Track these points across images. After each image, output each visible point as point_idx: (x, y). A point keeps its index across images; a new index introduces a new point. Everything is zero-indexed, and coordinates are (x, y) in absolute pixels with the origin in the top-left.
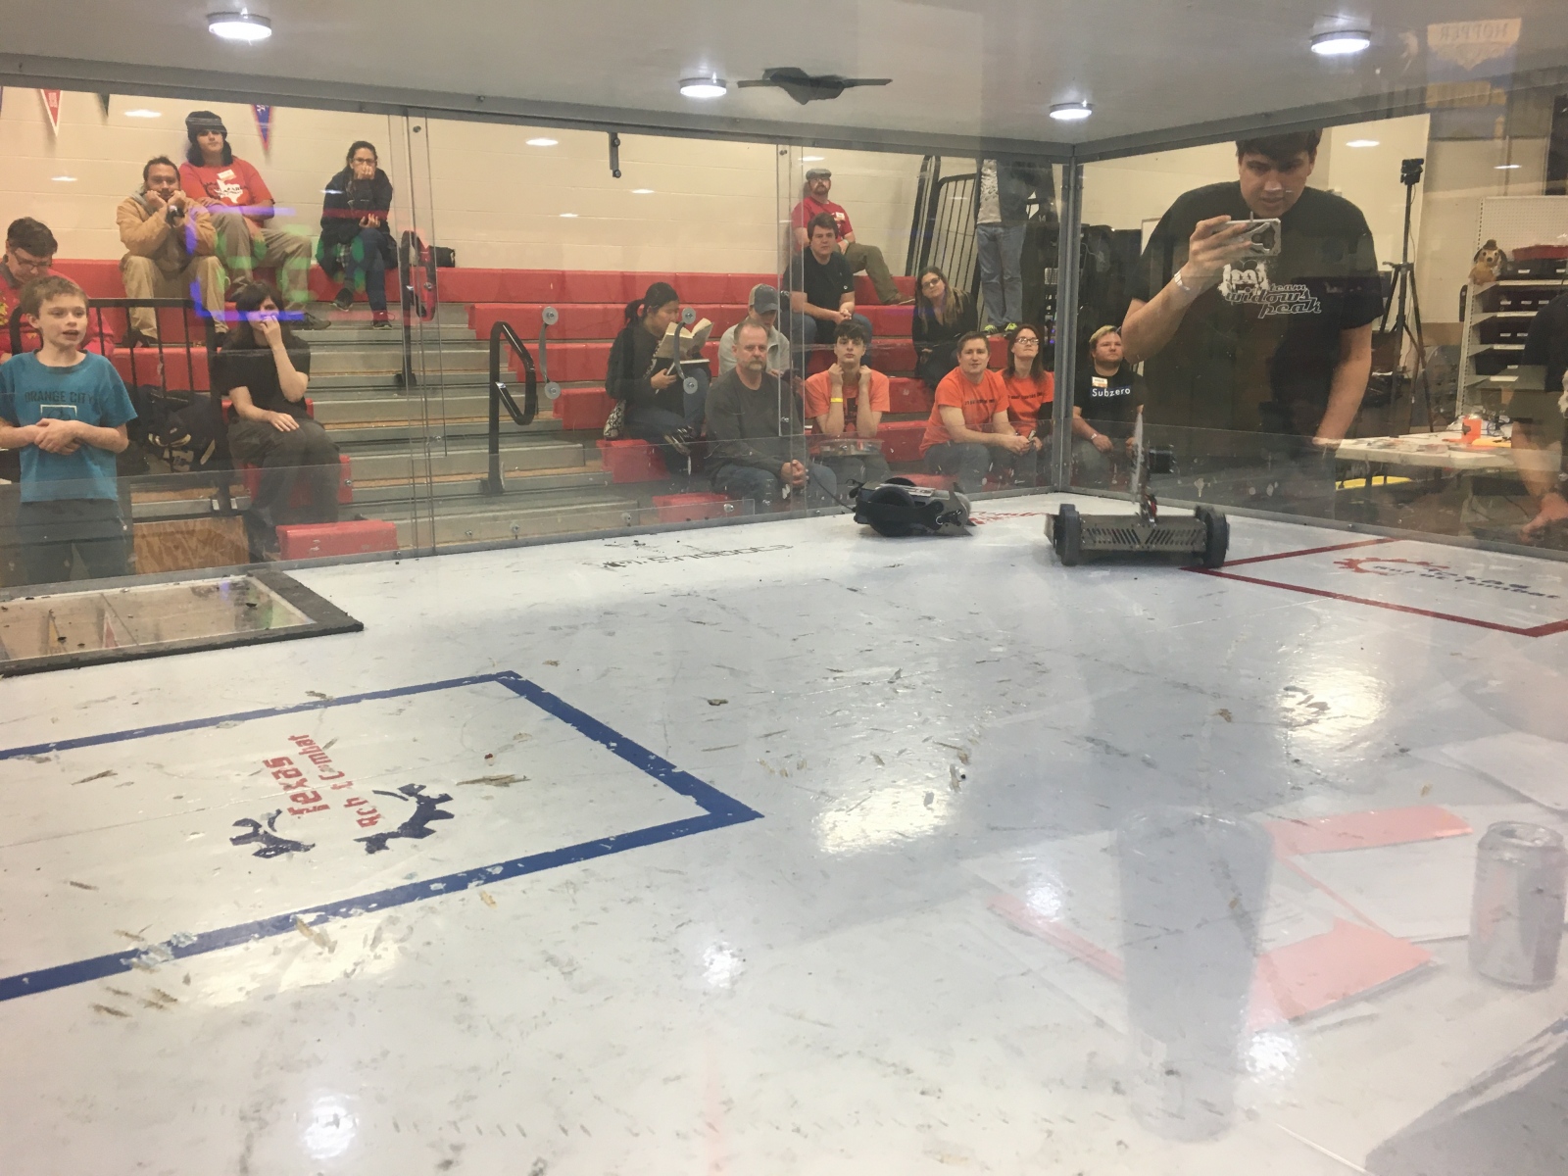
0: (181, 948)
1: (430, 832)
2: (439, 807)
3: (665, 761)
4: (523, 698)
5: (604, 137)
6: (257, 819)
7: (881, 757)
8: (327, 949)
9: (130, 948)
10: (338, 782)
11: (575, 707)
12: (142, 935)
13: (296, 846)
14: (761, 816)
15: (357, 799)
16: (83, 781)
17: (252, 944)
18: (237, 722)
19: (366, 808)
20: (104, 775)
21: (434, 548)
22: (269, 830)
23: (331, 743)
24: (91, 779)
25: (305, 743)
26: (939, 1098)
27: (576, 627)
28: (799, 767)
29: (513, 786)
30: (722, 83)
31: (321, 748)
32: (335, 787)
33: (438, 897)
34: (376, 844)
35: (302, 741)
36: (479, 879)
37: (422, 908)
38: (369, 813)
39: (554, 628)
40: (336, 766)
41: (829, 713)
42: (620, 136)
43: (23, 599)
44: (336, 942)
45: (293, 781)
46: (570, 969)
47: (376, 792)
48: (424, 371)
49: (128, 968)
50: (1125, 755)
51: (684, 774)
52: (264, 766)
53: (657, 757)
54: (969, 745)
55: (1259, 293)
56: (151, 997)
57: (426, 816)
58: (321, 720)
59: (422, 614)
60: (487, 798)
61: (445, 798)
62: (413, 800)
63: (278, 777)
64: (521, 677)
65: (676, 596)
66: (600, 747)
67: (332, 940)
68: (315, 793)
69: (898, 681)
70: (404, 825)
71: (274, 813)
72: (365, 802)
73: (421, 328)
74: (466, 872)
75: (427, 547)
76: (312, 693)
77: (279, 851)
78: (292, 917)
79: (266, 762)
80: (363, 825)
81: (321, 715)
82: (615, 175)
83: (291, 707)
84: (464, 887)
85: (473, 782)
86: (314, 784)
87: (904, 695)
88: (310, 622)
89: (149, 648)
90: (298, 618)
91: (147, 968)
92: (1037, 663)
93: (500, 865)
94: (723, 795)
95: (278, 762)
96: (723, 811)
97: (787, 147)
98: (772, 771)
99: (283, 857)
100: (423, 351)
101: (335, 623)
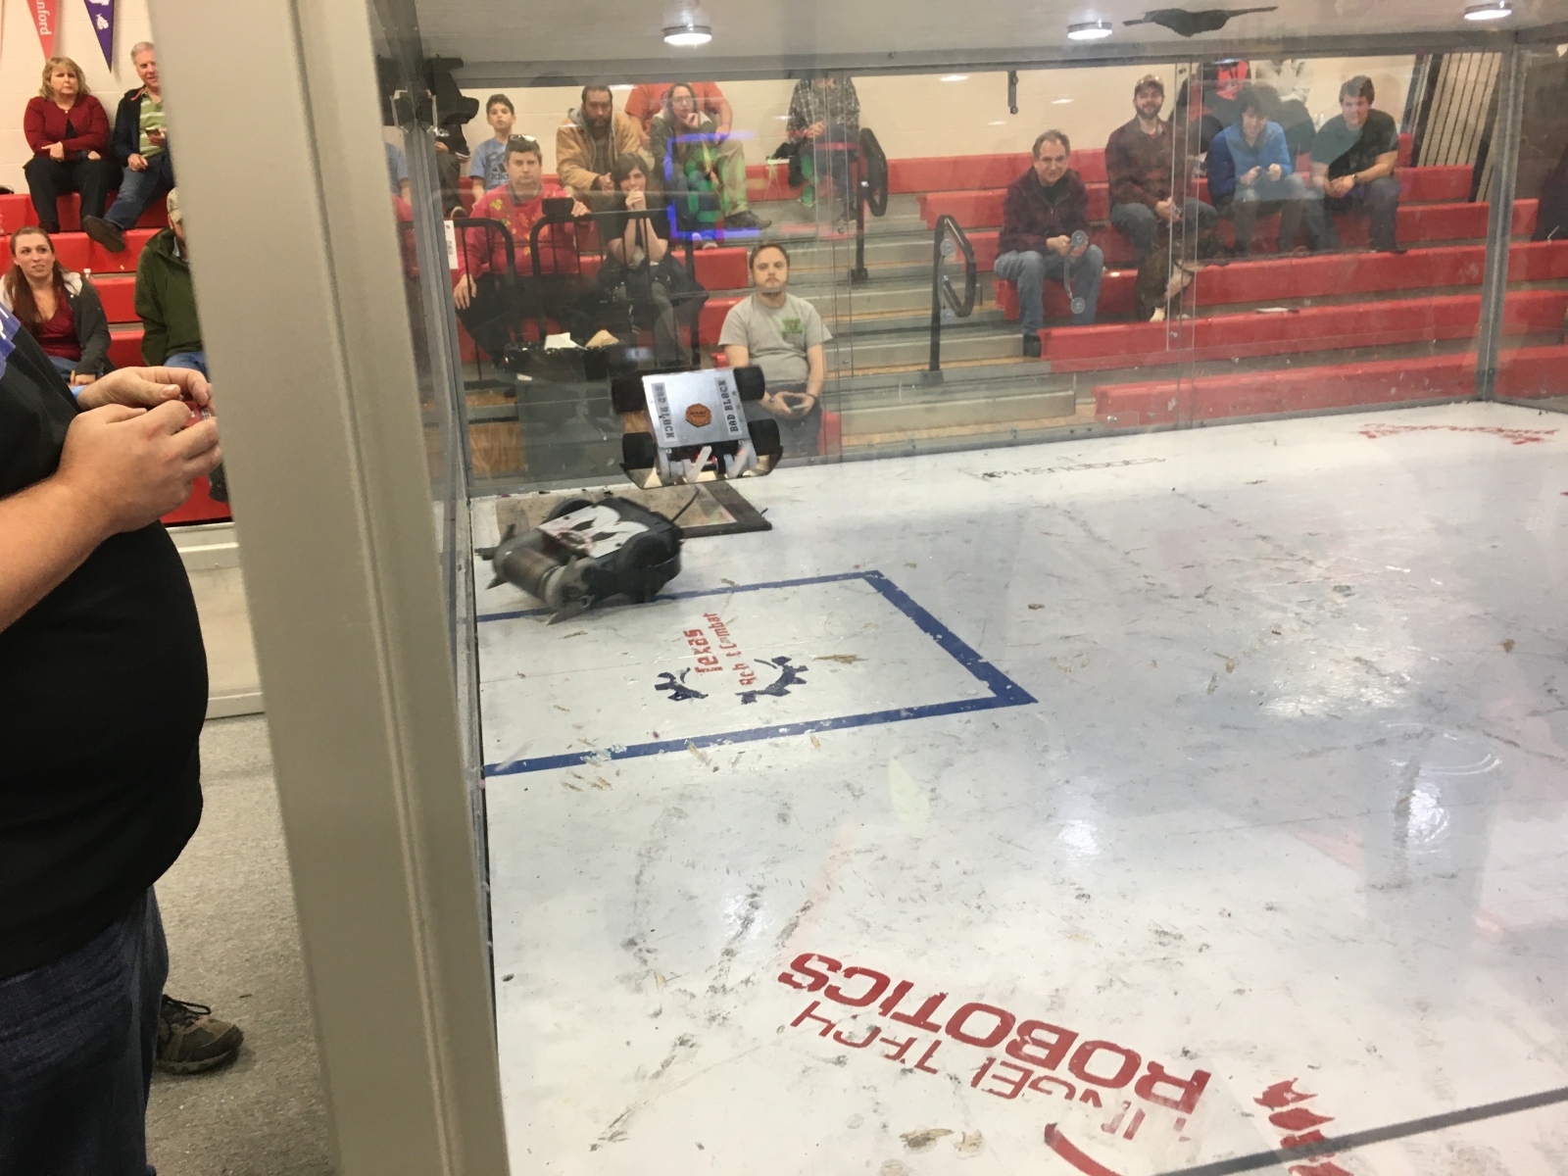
0: (616, 754)
1: (787, 692)
2: (798, 675)
3: (975, 652)
4: (880, 595)
5: (1003, 77)
6: (673, 673)
7: (1157, 662)
8: (704, 763)
9: (586, 751)
10: (732, 651)
11: (918, 603)
12: (594, 743)
13: (697, 695)
14: (1036, 701)
15: (742, 664)
16: (566, 637)
17: (659, 756)
19: (747, 672)
22: (680, 681)
23: (732, 621)
24: (570, 636)
25: (714, 619)
27: (939, 534)
28: (1084, 665)
29: (854, 663)
30: (1106, 25)
31: (724, 624)
32: (729, 655)
33: (782, 738)
34: (748, 698)
36: (813, 728)
37: (770, 744)
38: (748, 675)
39: (922, 534)
40: (732, 639)
42: (1019, 73)
44: (711, 760)
45: (701, 648)
46: (859, 794)
47: (756, 660)
49: (584, 763)
51: (987, 665)
52: (683, 635)
53: (969, 648)
56: (596, 781)
57: (787, 680)
58: (728, 602)
60: (832, 671)
61: (803, 669)
62: (780, 668)
63: (691, 644)
64: (882, 576)
65: (1036, 507)
66: (928, 637)
67: (709, 758)
68: (714, 658)
70: (770, 686)
71: (685, 670)
72: (747, 667)
74: (803, 723)
75: (835, 455)
76: (725, 581)
77: (685, 697)
78: (686, 741)
79: (685, 633)
80: (743, 684)
81: (729, 598)
82: (1012, 112)
83: (709, 590)
84: (803, 733)
85: (826, 658)
86: (715, 651)
88: (733, 520)
90: (724, 517)
91: (594, 764)
93: (829, 720)
94: (1013, 684)
95: (693, 633)
96: (1007, 693)
97: (1186, 65)
98: (1059, 667)
99: (687, 701)
101: (749, 520)
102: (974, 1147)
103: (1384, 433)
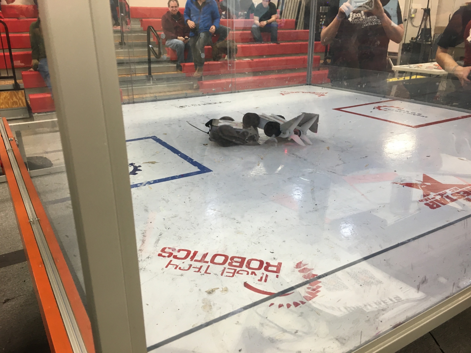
1: (137, 174)
2: (139, 168)
3: (192, 159)
4: (158, 143)
7: (243, 158)
11: (170, 145)
14: (212, 171)
21: (134, 102)
27: (171, 124)
28: (223, 160)
29: (155, 164)
33: (139, 187)
36: (148, 184)
37: (136, 189)
39: (166, 125)
46: (168, 201)
50: (300, 158)
51: (196, 162)
54: (264, 155)
55: (362, 20)
57: (136, 170)
60: (150, 166)
61: (140, 166)
62: (132, 167)
64: (157, 138)
65: (198, 116)
66: (176, 155)
70: (131, 172)
74: (145, 182)
84: (145, 185)
85: (146, 163)
93: (153, 181)
94: (204, 166)
96: (203, 170)
102: (225, 291)
103: (286, 94)
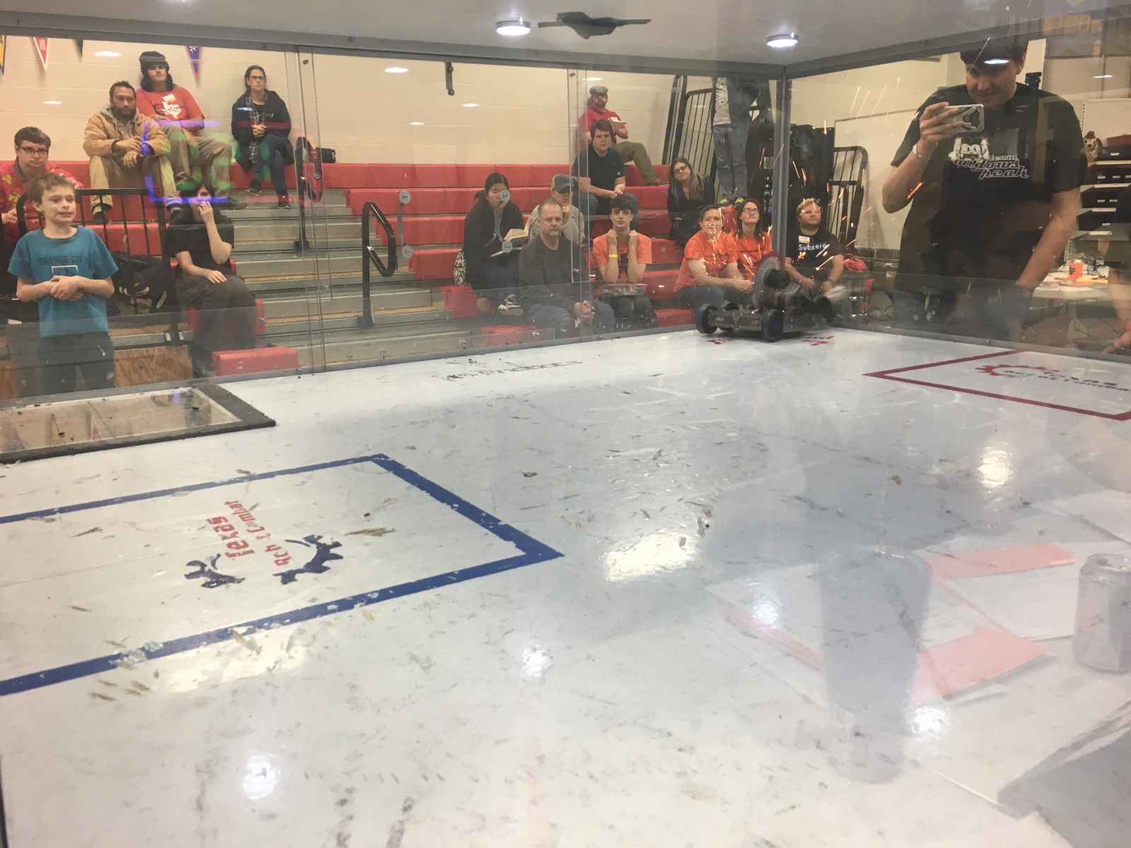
0: (151, 652)
1: (326, 569)
2: (333, 551)
3: (493, 517)
4: (391, 474)
5: (441, 66)
6: (203, 560)
7: (648, 512)
8: (255, 652)
9: (115, 652)
10: (260, 534)
11: (428, 479)
12: (125, 643)
13: (232, 579)
14: (562, 555)
15: (274, 546)
16: (79, 535)
17: (202, 649)
18: (187, 492)
19: (280, 552)
20: (93, 531)
21: (325, 366)
22: (212, 568)
23: (255, 506)
24: (84, 533)
25: (236, 506)
26: (692, 753)
27: (427, 422)
28: (589, 520)
29: (385, 536)
30: (527, 24)
31: (248, 509)
32: (258, 538)
33: (332, 615)
34: (288, 577)
35: (234, 505)
36: (362, 601)
37: (321, 623)
38: (283, 555)
39: (412, 423)
40: (259, 522)
41: (610, 481)
42: (454, 65)
43: (32, 406)
44: (261, 647)
45: (228, 534)
46: (428, 665)
47: (288, 541)
48: (315, 238)
49: (114, 667)
50: (824, 509)
51: (507, 526)
52: (207, 523)
53: (487, 514)
54: (711, 503)
55: (981, 161)
56: (131, 687)
57: (323, 557)
58: (247, 491)
59: (317, 414)
60: (367, 544)
61: (337, 545)
62: (314, 547)
63: (217, 531)
64: (389, 458)
65: (499, 399)
66: (445, 507)
67: (259, 645)
68: (244, 542)
69: (660, 458)
70: (308, 565)
71: (215, 556)
72: (280, 548)
73: (312, 208)
74: (350, 597)
75: (318, 365)
76: (240, 471)
77: (219, 583)
78: (229, 629)
79: (209, 521)
80: (279, 564)
81: (247, 486)
82: (450, 94)
83: (226, 480)
84: (352, 607)
85: (357, 533)
86: (243, 536)
87: (664, 468)
88: (238, 420)
89: (124, 440)
90: (229, 418)
91: (128, 666)
92: (759, 444)
93: (376, 592)
94: (535, 541)
95: (217, 520)
96: (535, 552)
97: (575, 71)
98: (570, 524)
99: (223, 586)
100: (313, 224)
101: (255, 421)
